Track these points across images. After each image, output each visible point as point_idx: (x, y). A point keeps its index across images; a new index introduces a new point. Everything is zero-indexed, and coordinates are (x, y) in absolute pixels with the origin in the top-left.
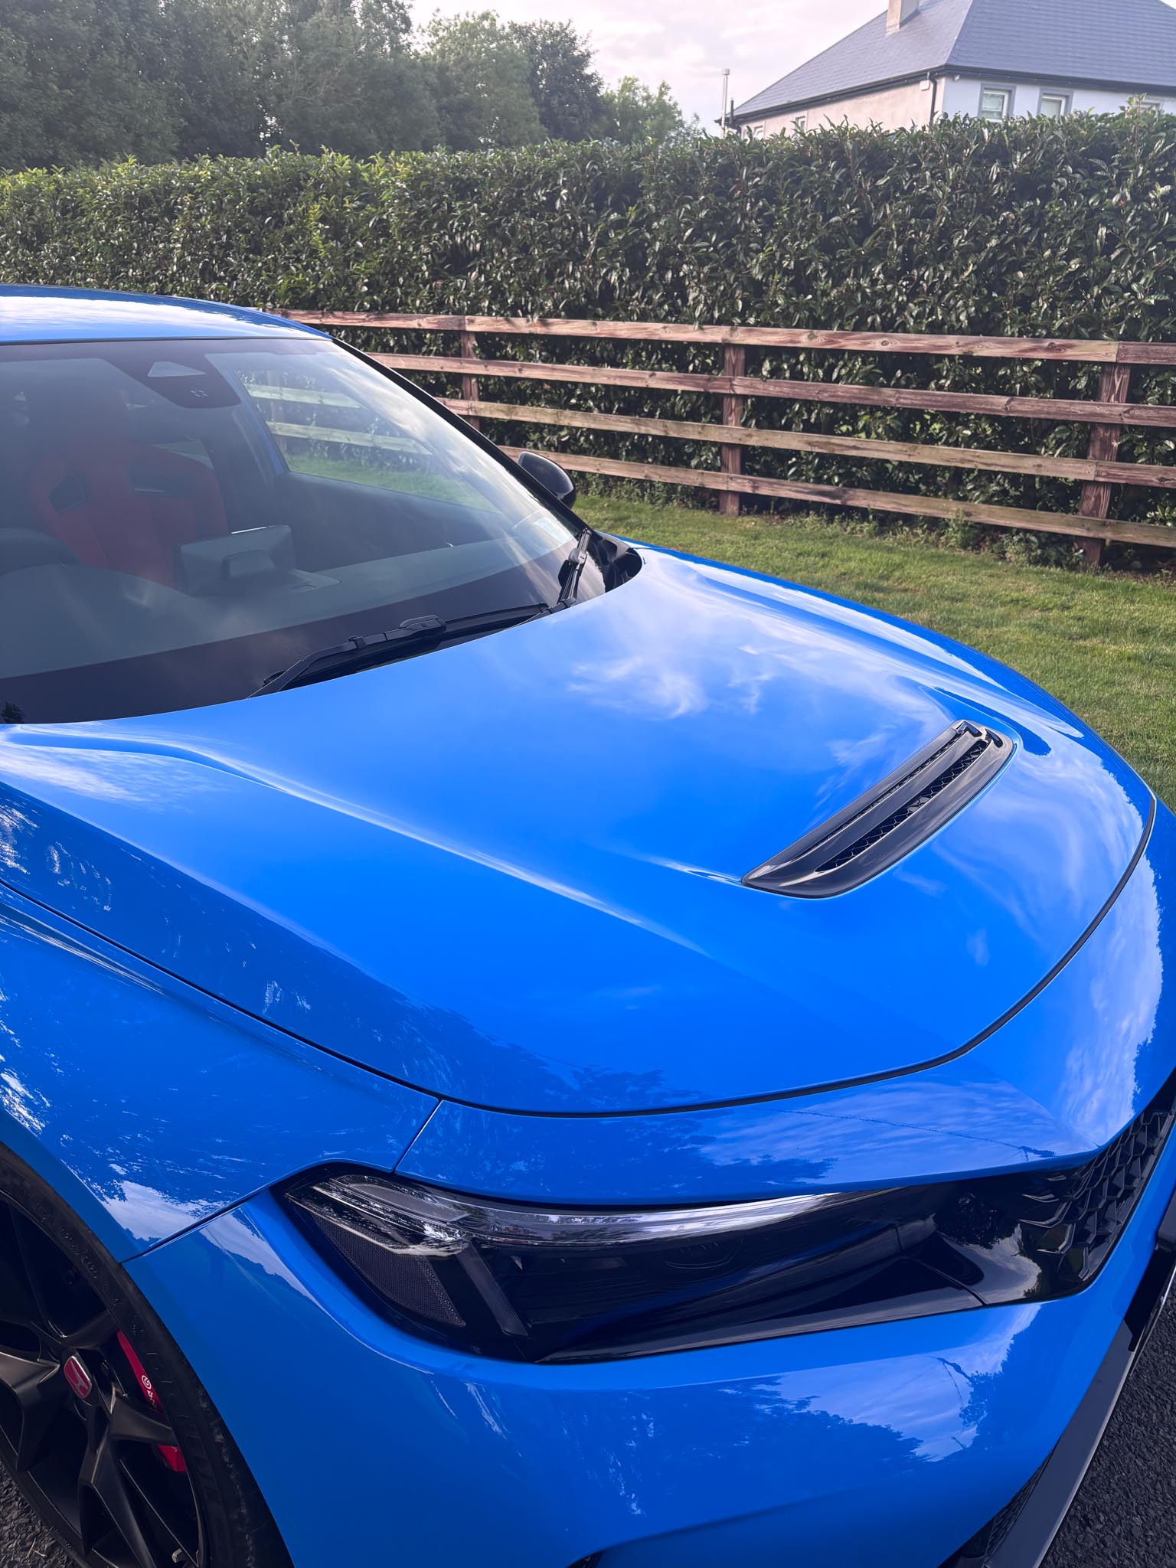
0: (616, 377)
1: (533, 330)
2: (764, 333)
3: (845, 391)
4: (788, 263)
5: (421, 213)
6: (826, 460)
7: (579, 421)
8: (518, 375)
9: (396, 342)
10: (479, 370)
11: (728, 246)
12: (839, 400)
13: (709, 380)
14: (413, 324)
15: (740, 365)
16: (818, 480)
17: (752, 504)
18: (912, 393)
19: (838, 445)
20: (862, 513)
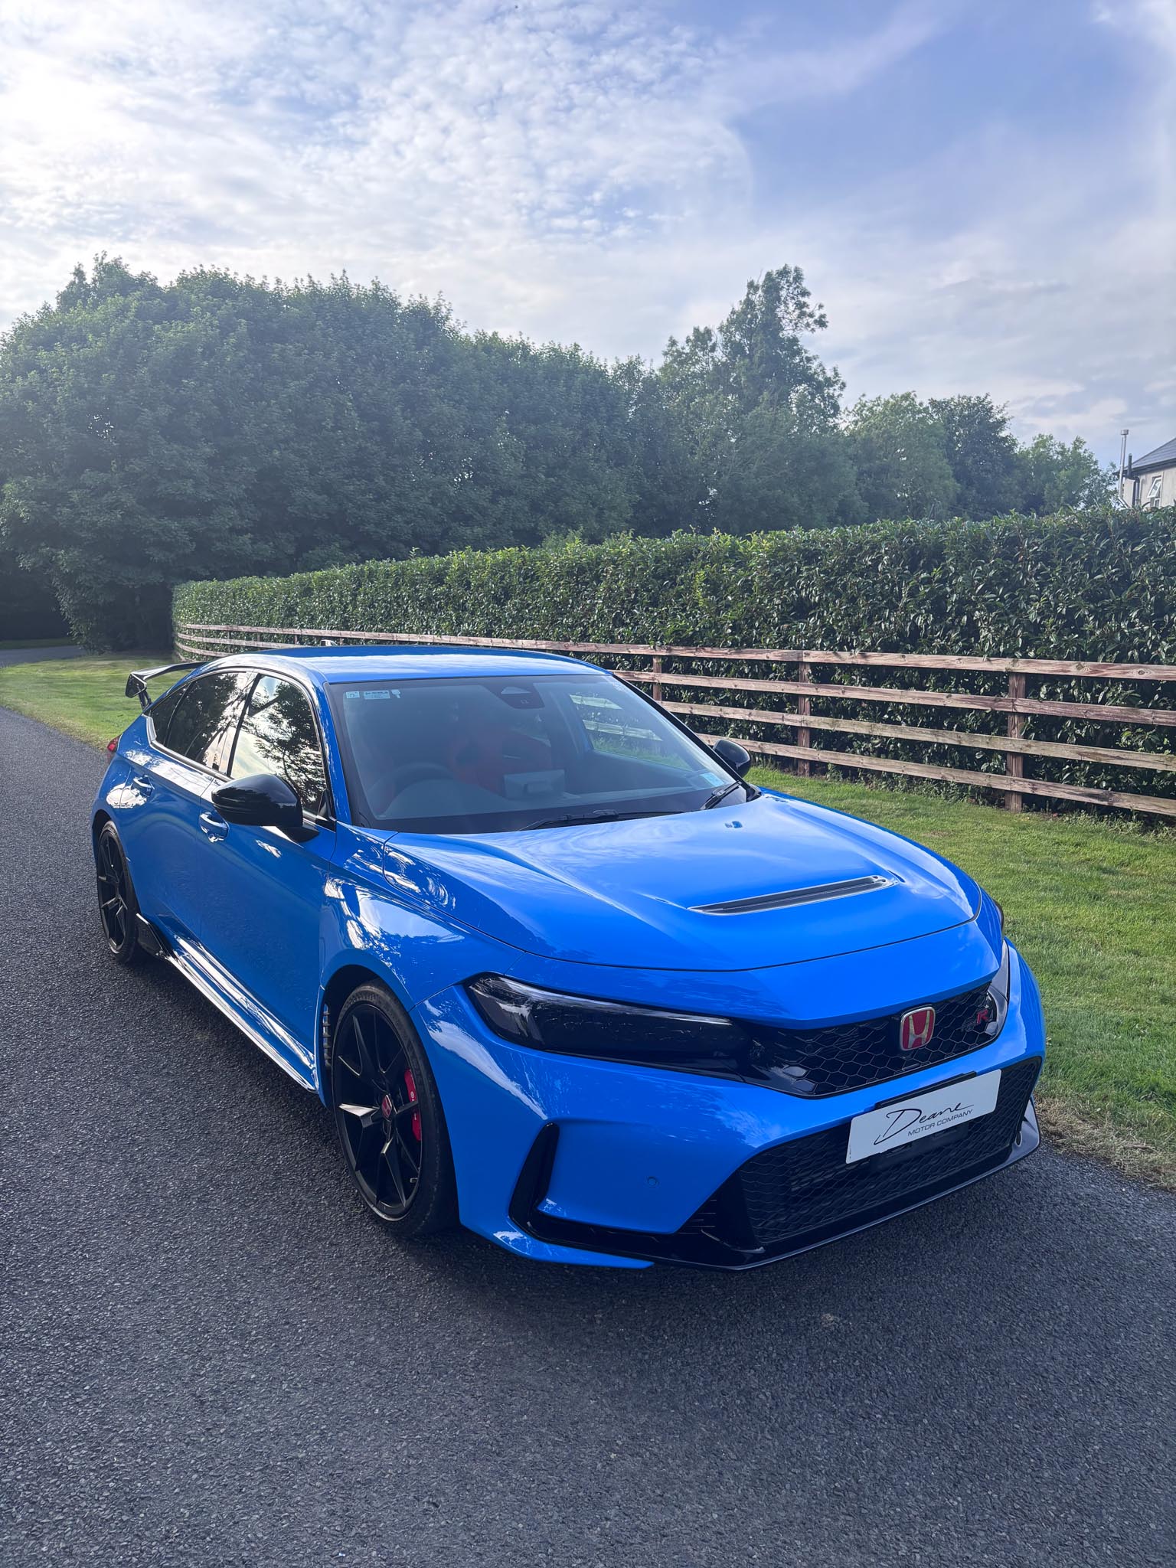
0: (919, 698)
1: (855, 661)
2: (1040, 664)
3: (1110, 711)
4: (1062, 610)
5: (777, 575)
6: (1097, 768)
7: (889, 732)
8: (841, 696)
9: (750, 670)
10: (812, 691)
11: (1012, 597)
12: (1103, 718)
13: (995, 701)
14: (763, 657)
15: (1022, 690)
16: (1089, 785)
17: (1032, 802)
18: (1167, 714)
19: (1104, 755)
20: (1127, 814)
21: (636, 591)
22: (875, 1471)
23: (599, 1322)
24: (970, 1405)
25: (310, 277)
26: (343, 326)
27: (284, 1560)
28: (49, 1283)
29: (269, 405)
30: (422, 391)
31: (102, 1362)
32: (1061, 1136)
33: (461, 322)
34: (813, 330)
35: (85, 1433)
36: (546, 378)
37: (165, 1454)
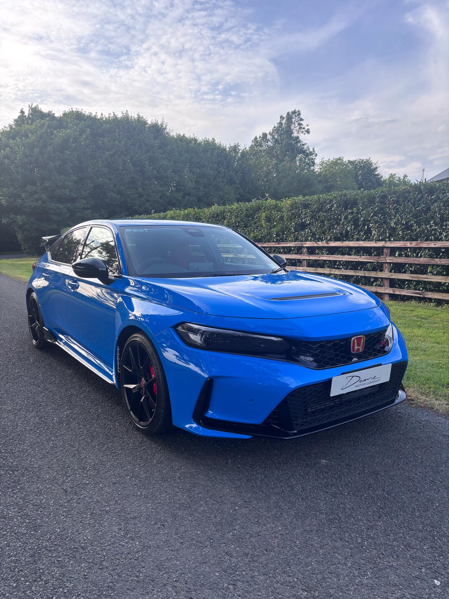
0: (349, 258)
1: (324, 245)
2: (396, 243)
3: (423, 260)
4: (404, 222)
5: (293, 213)
6: (418, 282)
7: (337, 272)
8: (319, 259)
9: (283, 251)
10: (307, 258)
11: (384, 218)
12: (420, 263)
13: (378, 258)
14: (288, 245)
15: (388, 254)
16: (415, 289)
17: (393, 297)
18: (445, 260)
19: (421, 277)
20: (430, 300)
21: (239, 222)
22: (345, 513)
23: (230, 463)
24: (383, 490)
25: (114, 113)
26: (126, 131)
27: (99, 546)
28: (4, 452)
29: (98, 161)
30: (156, 156)
31: (25, 478)
32: (413, 401)
33: (171, 130)
34: (305, 134)
35: (17, 503)
36: (203, 151)
37: (50, 510)
